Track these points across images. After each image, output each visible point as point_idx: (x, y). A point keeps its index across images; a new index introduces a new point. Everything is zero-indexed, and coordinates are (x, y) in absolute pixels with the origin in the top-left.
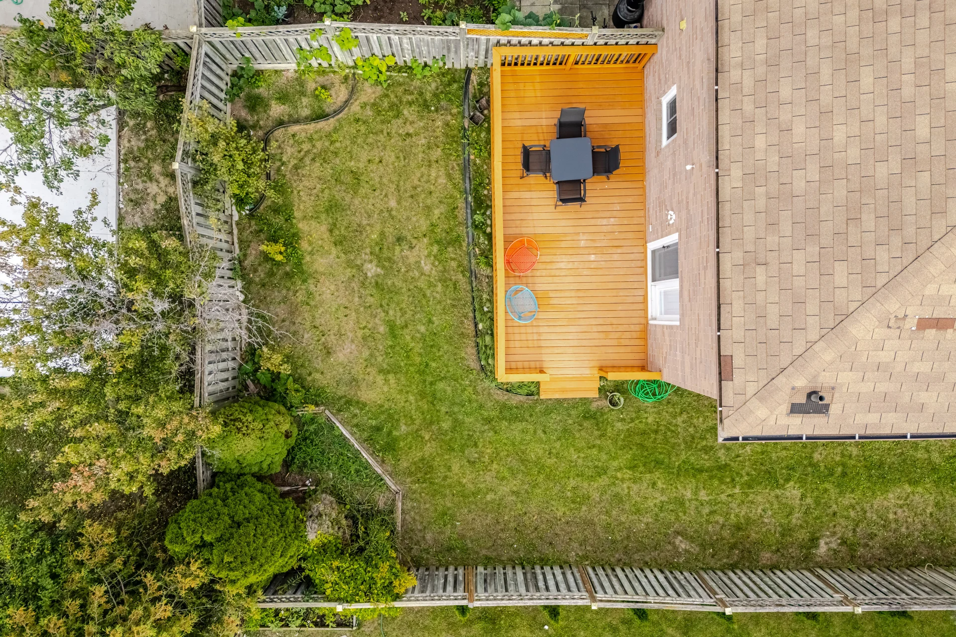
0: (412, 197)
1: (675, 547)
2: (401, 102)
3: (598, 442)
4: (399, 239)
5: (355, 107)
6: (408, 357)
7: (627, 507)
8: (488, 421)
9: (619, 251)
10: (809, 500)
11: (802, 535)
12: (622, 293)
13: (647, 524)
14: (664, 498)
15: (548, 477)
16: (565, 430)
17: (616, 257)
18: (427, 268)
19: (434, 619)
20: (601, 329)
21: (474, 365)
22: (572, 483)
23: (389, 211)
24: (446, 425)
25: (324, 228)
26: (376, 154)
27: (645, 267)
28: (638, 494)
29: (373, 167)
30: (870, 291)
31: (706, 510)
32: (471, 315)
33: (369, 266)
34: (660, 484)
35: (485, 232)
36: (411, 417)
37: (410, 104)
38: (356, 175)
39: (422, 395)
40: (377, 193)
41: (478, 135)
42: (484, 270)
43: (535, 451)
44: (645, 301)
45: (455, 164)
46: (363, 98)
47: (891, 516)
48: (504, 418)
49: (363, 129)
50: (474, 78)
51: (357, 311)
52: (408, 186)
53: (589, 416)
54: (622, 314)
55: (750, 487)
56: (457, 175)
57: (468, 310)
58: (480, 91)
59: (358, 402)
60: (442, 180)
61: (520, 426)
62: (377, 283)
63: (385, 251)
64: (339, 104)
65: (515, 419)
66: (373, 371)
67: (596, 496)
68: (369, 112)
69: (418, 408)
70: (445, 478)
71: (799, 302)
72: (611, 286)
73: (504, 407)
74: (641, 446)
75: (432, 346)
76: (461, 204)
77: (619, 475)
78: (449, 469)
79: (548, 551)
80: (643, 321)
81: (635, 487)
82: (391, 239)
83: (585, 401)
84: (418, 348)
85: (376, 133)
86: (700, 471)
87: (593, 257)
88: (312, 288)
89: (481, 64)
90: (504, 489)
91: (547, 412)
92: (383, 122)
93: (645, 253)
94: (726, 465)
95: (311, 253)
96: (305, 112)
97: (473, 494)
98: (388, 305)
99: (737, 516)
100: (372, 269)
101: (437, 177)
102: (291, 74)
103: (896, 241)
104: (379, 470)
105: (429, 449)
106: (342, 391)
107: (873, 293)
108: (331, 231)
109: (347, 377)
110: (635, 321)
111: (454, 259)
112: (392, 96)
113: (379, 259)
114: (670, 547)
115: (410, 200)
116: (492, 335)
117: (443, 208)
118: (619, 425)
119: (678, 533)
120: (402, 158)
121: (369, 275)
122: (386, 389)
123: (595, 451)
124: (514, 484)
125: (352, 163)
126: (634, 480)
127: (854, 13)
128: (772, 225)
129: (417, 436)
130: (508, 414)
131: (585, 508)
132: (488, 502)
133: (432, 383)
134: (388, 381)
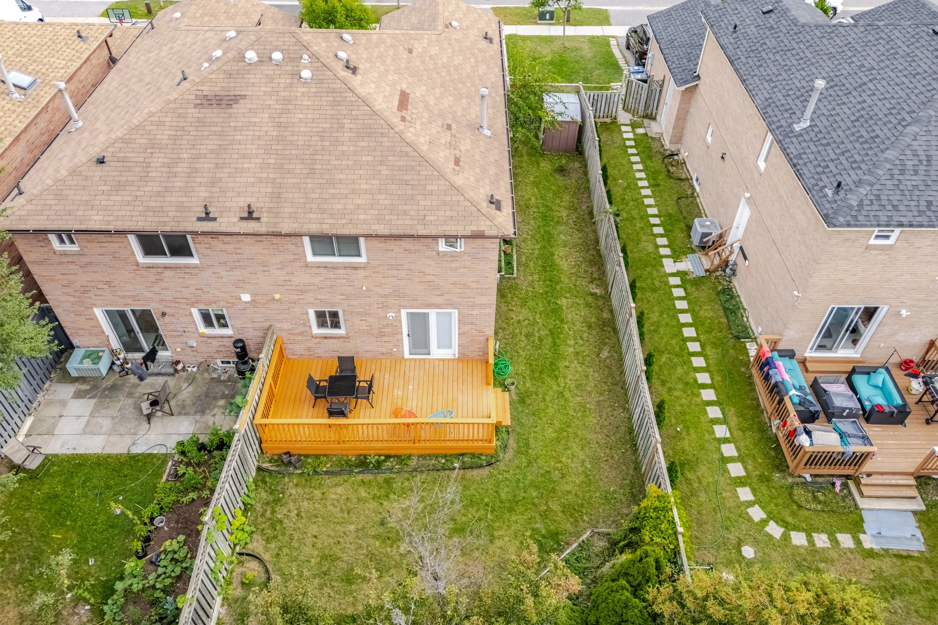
0: (348, 513)
1: (607, 358)
2: (270, 519)
3: (540, 396)
4: (383, 523)
5: (266, 557)
7: (584, 382)
8: (529, 463)
9: (407, 373)
10: (568, 295)
11: (590, 299)
12: (436, 371)
13: (594, 372)
14: (576, 362)
15: (568, 426)
16: (534, 414)
17: (412, 374)
18: (407, 503)
19: (691, 506)
21: (485, 471)
22: (571, 412)
23: (357, 530)
24: (534, 493)
26: (309, 541)
27: (420, 360)
28: (574, 376)
29: (319, 545)
30: (441, 177)
31: (581, 342)
32: (447, 472)
34: (567, 364)
35: (384, 461)
36: (530, 519)
37: (273, 512)
38: (324, 557)
39: (511, 510)
40: (342, 540)
41: (309, 463)
42: (413, 462)
43: (550, 433)
44: (443, 360)
45: (328, 481)
46: (260, 549)
47: (573, 264)
48: (527, 452)
49: (285, 551)
50: (265, 467)
52: (339, 515)
53: (522, 401)
54: (451, 372)
55: (563, 320)
56: (340, 479)
57: (442, 474)
58: (276, 461)
60: (339, 490)
61: (532, 441)
63: (391, 535)
64: (261, 569)
65: (527, 445)
66: (491, 549)
67: (578, 399)
68: (273, 545)
69: (522, 514)
70: (576, 496)
71: (445, 203)
72: (431, 378)
73: (518, 452)
74: (541, 372)
75: (471, 501)
76: (360, 477)
77: (562, 385)
78: (569, 492)
79: (623, 429)
80: (456, 362)
81: (570, 377)
82: (381, 530)
83: (512, 401)
84: (472, 512)
85: (291, 539)
86: (555, 343)
87: (411, 387)
90: (581, 455)
91: (519, 423)
92: (284, 534)
93: (410, 360)
94: (550, 330)
97: (587, 476)
99: (582, 327)
100: (405, 546)
101: (335, 494)
102: (224, 611)
103: (418, 168)
104: (575, 545)
105: (554, 506)
107: (442, 175)
110: (455, 366)
111: (402, 483)
112: (264, 525)
114: (608, 361)
115: (351, 514)
116: (463, 455)
117: (361, 490)
118: (528, 385)
119: (598, 356)
120: (316, 520)
122: (507, 539)
123: (548, 398)
124: (576, 448)
125: (313, 560)
126: (565, 377)
127: (308, 181)
128: (405, 213)
129: (544, 515)
130: (524, 448)
131: (588, 406)
132: (592, 467)
133: (501, 502)
134: (500, 537)
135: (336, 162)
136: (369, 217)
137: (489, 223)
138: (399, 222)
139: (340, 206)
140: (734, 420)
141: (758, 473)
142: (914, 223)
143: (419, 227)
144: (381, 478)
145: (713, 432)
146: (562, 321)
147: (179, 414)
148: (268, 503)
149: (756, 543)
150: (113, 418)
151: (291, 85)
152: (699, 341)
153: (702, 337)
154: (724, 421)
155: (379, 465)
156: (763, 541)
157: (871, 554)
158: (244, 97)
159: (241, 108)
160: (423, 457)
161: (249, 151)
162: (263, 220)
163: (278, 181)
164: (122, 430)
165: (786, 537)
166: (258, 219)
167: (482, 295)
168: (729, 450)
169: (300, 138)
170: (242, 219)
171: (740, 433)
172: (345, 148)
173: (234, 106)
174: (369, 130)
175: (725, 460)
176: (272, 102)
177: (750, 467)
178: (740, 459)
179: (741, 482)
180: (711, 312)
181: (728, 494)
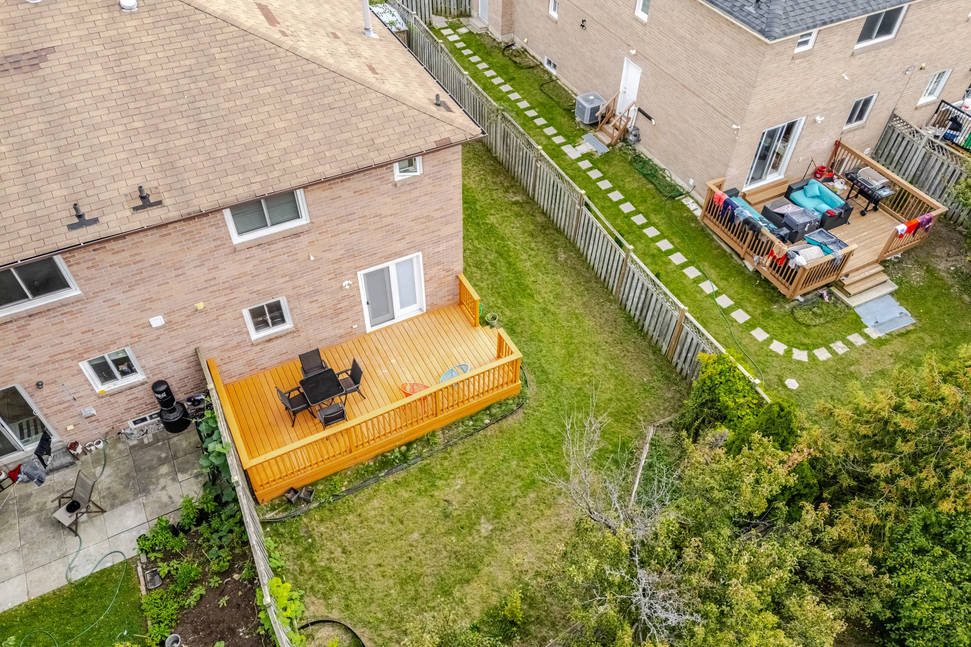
0: (402, 522)
1: (566, 259)
2: (313, 572)
3: (527, 319)
4: (446, 516)
5: (335, 615)
7: (559, 290)
8: (557, 388)
9: (380, 347)
10: (492, 212)
11: (516, 208)
12: (411, 334)
13: (562, 277)
15: (571, 338)
16: (532, 340)
17: (386, 347)
18: (460, 482)
20: (445, 337)
21: (520, 415)
22: (565, 323)
23: (423, 536)
25: (468, 589)
26: (375, 573)
27: (385, 329)
28: (546, 288)
29: (389, 572)
30: (368, 90)
31: (532, 253)
32: (482, 432)
33: (483, 531)
34: (533, 279)
35: (408, 450)
37: (312, 562)
38: (403, 583)
40: (412, 555)
41: (322, 491)
42: (440, 438)
43: (558, 351)
44: (412, 319)
45: (356, 500)
46: (322, 610)
47: (477, 179)
48: (548, 378)
49: (354, 597)
50: (269, 517)
51: (530, 523)
52: (393, 530)
53: (512, 332)
54: (427, 328)
55: (503, 237)
56: (367, 492)
57: (478, 436)
58: (280, 505)
60: (375, 503)
61: (546, 366)
62: (495, 517)
63: (462, 523)
64: (338, 631)
65: (544, 371)
67: (564, 308)
68: (335, 599)
70: (619, 400)
71: (388, 118)
72: (409, 342)
73: (540, 383)
74: (513, 297)
75: (524, 450)
76: (391, 479)
77: (541, 301)
78: (610, 400)
79: (621, 320)
80: (426, 316)
81: (543, 290)
82: (449, 523)
84: (531, 460)
85: (353, 582)
86: (509, 263)
87: (393, 361)
88: (530, 575)
90: (600, 360)
92: (340, 580)
93: (374, 332)
94: (496, 252)
95: (498, 591)
97: (616, 378)
98: (509, 499)
99: (525, 238)
100: (485, 527)
101: (374, 509)
104: (647, 447)
107: (368, 88)
108: (468, 582)
110: (428, 320)
111: (442, 465)
112: (310, 583)
113: (472, 525)
114: (569, 262)
115: (405, 523)
116: (488, 408)
117: (401, 492)
118: (507, 313)
119: (557, 261)
120: (369, 547)
121: (491, 527)
123: (535, 319)
124: (591, 356)
125: (392, 591)
126: (539, 293)
127: (202, 137)
128: (347, 143)
130: (543, 377)
131: (577, 311)
132: (616, 367)
133: (554, 438)
134: (573, 472)
135: (227, 105)
136: (306, 160)
137: (449, 128)
138: (347, 155)
139: (261, 157)
140: (713, 273)
141: (759, 311)
142: (834, 18)
143: (373, 155)
144: (413, 470)
145: (702, 291)
146: (502, 239)
147: (113, 506)
148: (300, 556)
149: (793, 374)
150: (17, 551)
151: (113, 20)
152: (640, 213)
153: (641, 208)
154: (705, 277)
155: (404, 457)
156: (798, 370)
157: (881, 342)
158: (52, 50)
159: (53, 66)
160: (449, 427)
161: (98, 120)
162: (167, 202)
163: (161, 147)
164: (41, 559)
165: (813, 358)
166: (159, 203)
167: (447, 223)
168: (724, 301)
169: (163, 85)
170: (136, 209)
171: (725, 282)
172: (231, 85)
173: (42, 65)
174: (250, 56)
175: (726, 312)
176: (97, 49)
177: (750, 309)
178: (738, 305)
179: (750, 325)
180: (633, 182)
181: (747, 340)
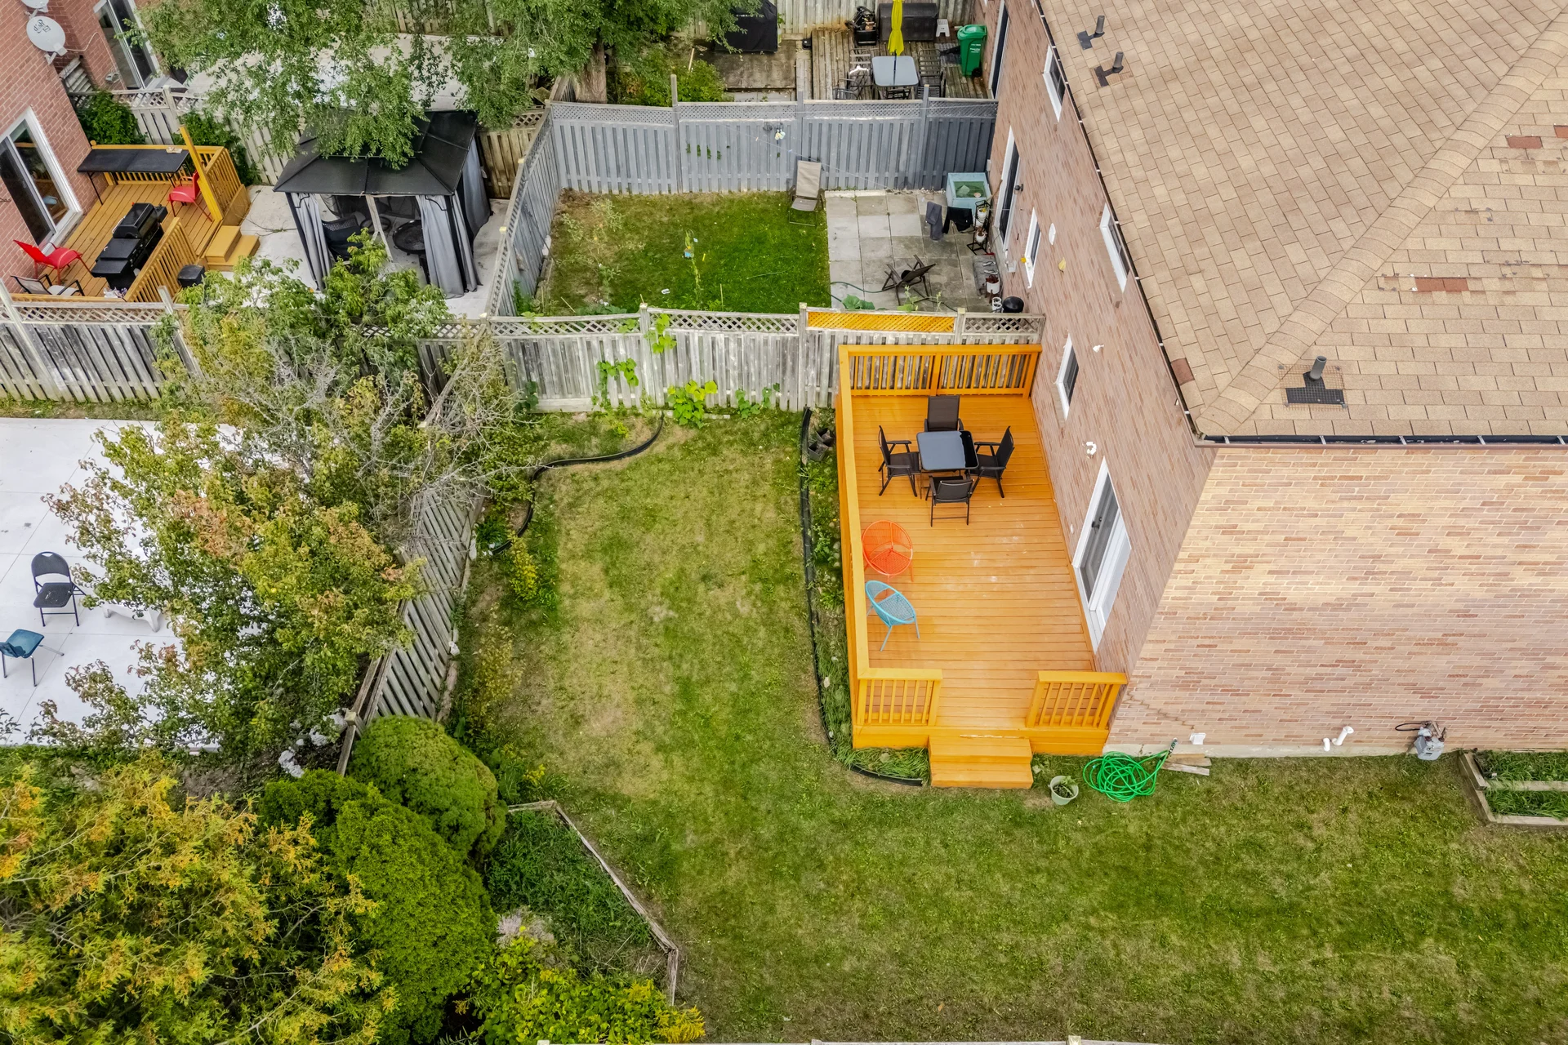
0: (728, 531)
2: (719, 442)
3: (1044, 863)
4: (706, 578)
5: (659, 448)
6: (707, 724)
7: (1120, 984)
8: (842, 825)
10: (1477, 974)
12: (1045, 621)
13: (1167, 1020)
14: (1188, 968)
15: (958, 925)
16: (983, 843)
18: (744, 609)
21: (816, 738)
23: (695, 547)
24: (767, 832)
25: (596, 569)
26: (682, 490)
28: (1137, 957)
29: (673, 504)
30: (1338, 255)
32: (811, 668)
33: (658, 609)
34: (1174, 940)
35: (831, 568)
36: (705, 821)
37: (731, 443)
38: (651, 512)
39: (727, 784)
40: (679, 529)
41: (821, 471)
42: (830, 612)
43: (930, 877)
45: (788, 499)
46: (671, 440)
48: (871, 821)
49: (667, 467)
50: (814, 421)
51: (631, 666)
52: (723, 520)
53: (1018, 819)
55: (1350, 946)
56: (793, 513)
57: (807, 661)
58: (824, 429)
59: (614, 798)
60: (771, 514)
61: (901, 833)
62: (667, 629)
63: (683, 590)
64: (639, 444)
65: (890, 822)
66: (646, 747)
67: (1054, 961)
68: (677, 453)
69: (719, 804)
70: (764, 927)
71: (1254, 289)
72: (1027, 613)
73: (871, 803)
74: (1125, 871)
75: (747, 711)
76: (797, 538)
77: (1092, 921)
81: (1129, 947)
82: (693, 577)
83: (1011, 793)
84: (725, 713)
85: (684, 471)
86: (1248, 915)
87: (994, 579)
88: (566, 638)
89: (823, 405)
90: (875, 947)
91: (947, 810)
92: (694, 460)
94: (1292, 905)
95: (573, 597)
96: (593, 452)
97: (818, 958)
98: (681, 656)
99: (1344, 1005)
100: (660, 613)
101: (764, 511)
102: (582, 418)
103: (1348, 211)
104: (641, 910)
105: (735, 874)
106: (591, 780)
108: (606, 571)
109: (599, 760)
111: (785, 600)
112: (709, 437)
113: (673, 599)
115: (725, 535)
116: (846, 690)
117: (772, 542)
118: (1078, 836)
120: (717, 494)
121: (656, 619)
122: (665, 776)
123: (1041, 880)
124: (895, 940)
125: (648, 500)
126: (1124, 932)
128: (1198, 241)
129: (714, 851)
130: (878, 814)
131: (1035, 986)
132: (844, 977)
133: (745, 765)
134: (668, 763)
136: (1163, 200)
143: (1164, 275)
144: (798, 569)
146: (1348, 943)
150: (891, 257)
160: (842, 627)
162: (1105, 90)
163: (1208, 63)
164: (870, 269)
166: (1105, 84)
170: (1097, 68)
